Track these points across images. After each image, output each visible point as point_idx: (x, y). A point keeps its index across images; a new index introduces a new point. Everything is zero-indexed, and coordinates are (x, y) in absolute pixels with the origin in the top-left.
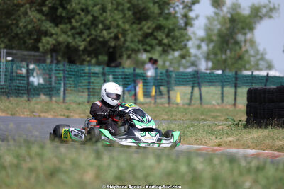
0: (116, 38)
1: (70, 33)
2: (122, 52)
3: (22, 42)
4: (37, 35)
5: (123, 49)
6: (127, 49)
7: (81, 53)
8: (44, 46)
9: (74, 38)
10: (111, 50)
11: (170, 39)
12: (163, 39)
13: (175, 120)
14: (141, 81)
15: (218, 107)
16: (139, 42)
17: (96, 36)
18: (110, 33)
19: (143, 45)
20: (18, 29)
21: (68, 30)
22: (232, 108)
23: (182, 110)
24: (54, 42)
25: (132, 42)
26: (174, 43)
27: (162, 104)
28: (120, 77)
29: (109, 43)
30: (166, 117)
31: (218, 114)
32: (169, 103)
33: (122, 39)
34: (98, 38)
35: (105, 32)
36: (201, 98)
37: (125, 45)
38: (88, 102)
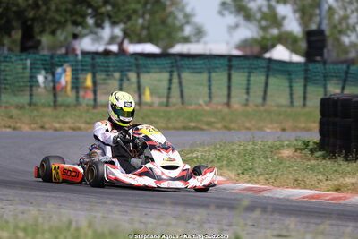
0: (36, 6)
5: (46, 22)
6: (51, 21)
10: (29, 23)
11: (109, 8)
12: (99, 7)
15: (207, 108)
16: (67, 11)
17: (8, 4)
19: (72, 15)
23: (162, 114)
25: (58, 10)
28: (39, 62)
29: (26, 14)
31: (213, 120)
32: (139, 104)
33: (44, 8)
34: (10, 6)
36: (182, 96)
37: (48, 17)
38: (30, 104)
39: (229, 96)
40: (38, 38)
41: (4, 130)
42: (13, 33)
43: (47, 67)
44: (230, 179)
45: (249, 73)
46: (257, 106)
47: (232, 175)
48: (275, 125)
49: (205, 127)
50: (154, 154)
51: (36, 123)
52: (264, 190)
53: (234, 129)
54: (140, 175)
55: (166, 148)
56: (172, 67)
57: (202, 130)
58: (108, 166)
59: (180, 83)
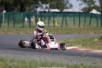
5: (27, 3)
6: (29, 3)
10: (22, 3)
15: (73, 27)
19: (35, 1)
22: (79, 28)
23: (60, 29)
27: (52, 27)
29: (22, 1)
30: (56, 32)
31: (75, 31)
32: (54, 26)
36: (66, 24)
37: (28, 2)
38: (23, 27)
39: (80, 24)
40: (25, 8)
41: (16, 34)
42: (18, 6)
43: (28, 16)
44: (80, 48)
45: (85, 17)
46: (88, 27)
47: (81, 46)
48: (93, 32)
49: (73, 33)
51: (25, 32)
52: (90, 51)
53: (81, 33)
56: (64, 16)
57: (72, 33)
59: (66, 20)
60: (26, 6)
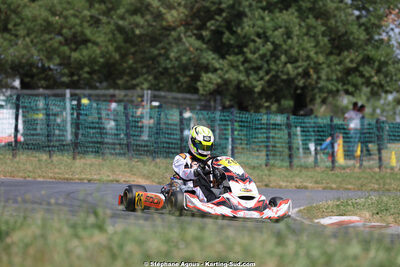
0: (306, 74)
1: (242, 68)
2: (314, 95)
3: (173, 79)
4: (195, 71)
5: (316, 91)
6: (321, 90)
7: (256, 95)
8: (204, 86)
9: (248, 75)
10: (299, 91)
11: (382, 76)
12: (372, 77)
13: (389, 190)
14: (341, 136)
16: (338, 80)
17: (277, 72)
18: (297, 68)
19: (344, 84)
20: (168, 61)
21: (239, 63)
23: (399, 176)
24: (219, 80)
25: (328, 80)
26: (387, 82)
27: (370, 168)
30: (376, 186)
32: (380, 167)
33: (314, 77)
34: (280, 74)
35: (289, 66)
37: (319, 85)
38: (267, 165)
40: (311, 107)
47: (368, 215)
50: (232, 184)
54: (218, 204)
55: (243, 179)
58: (188, 195)
60: (313, 100)
